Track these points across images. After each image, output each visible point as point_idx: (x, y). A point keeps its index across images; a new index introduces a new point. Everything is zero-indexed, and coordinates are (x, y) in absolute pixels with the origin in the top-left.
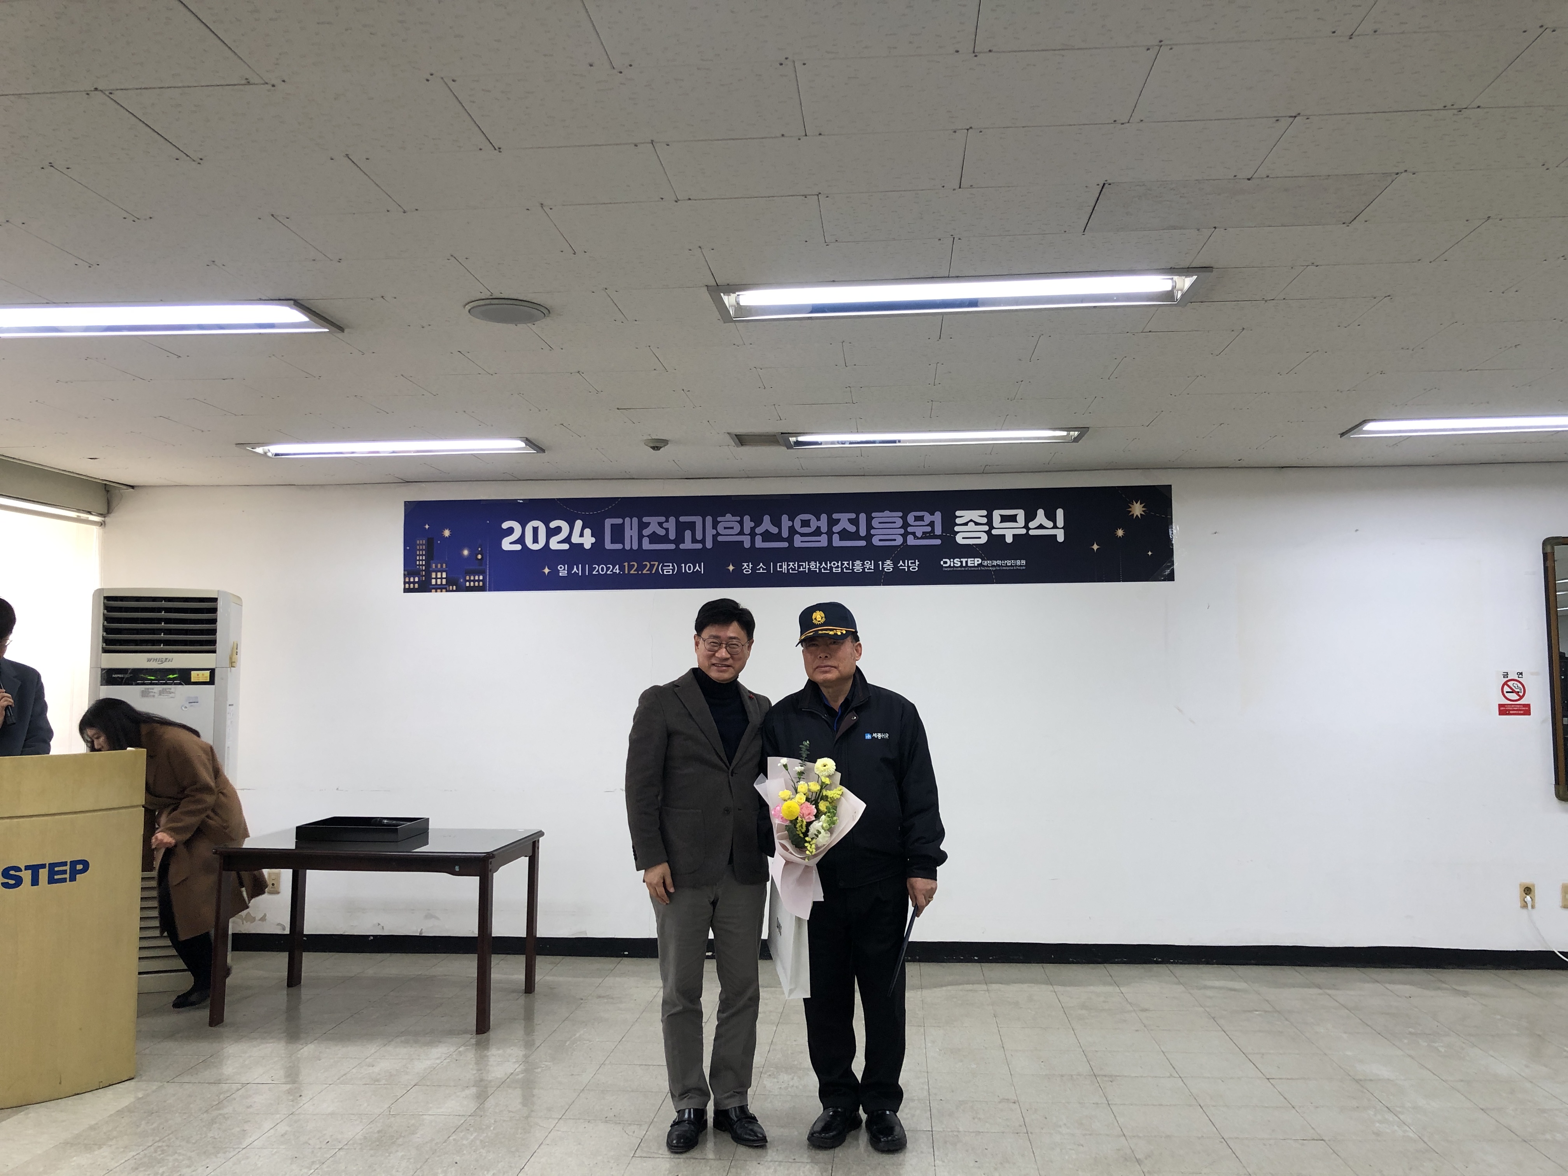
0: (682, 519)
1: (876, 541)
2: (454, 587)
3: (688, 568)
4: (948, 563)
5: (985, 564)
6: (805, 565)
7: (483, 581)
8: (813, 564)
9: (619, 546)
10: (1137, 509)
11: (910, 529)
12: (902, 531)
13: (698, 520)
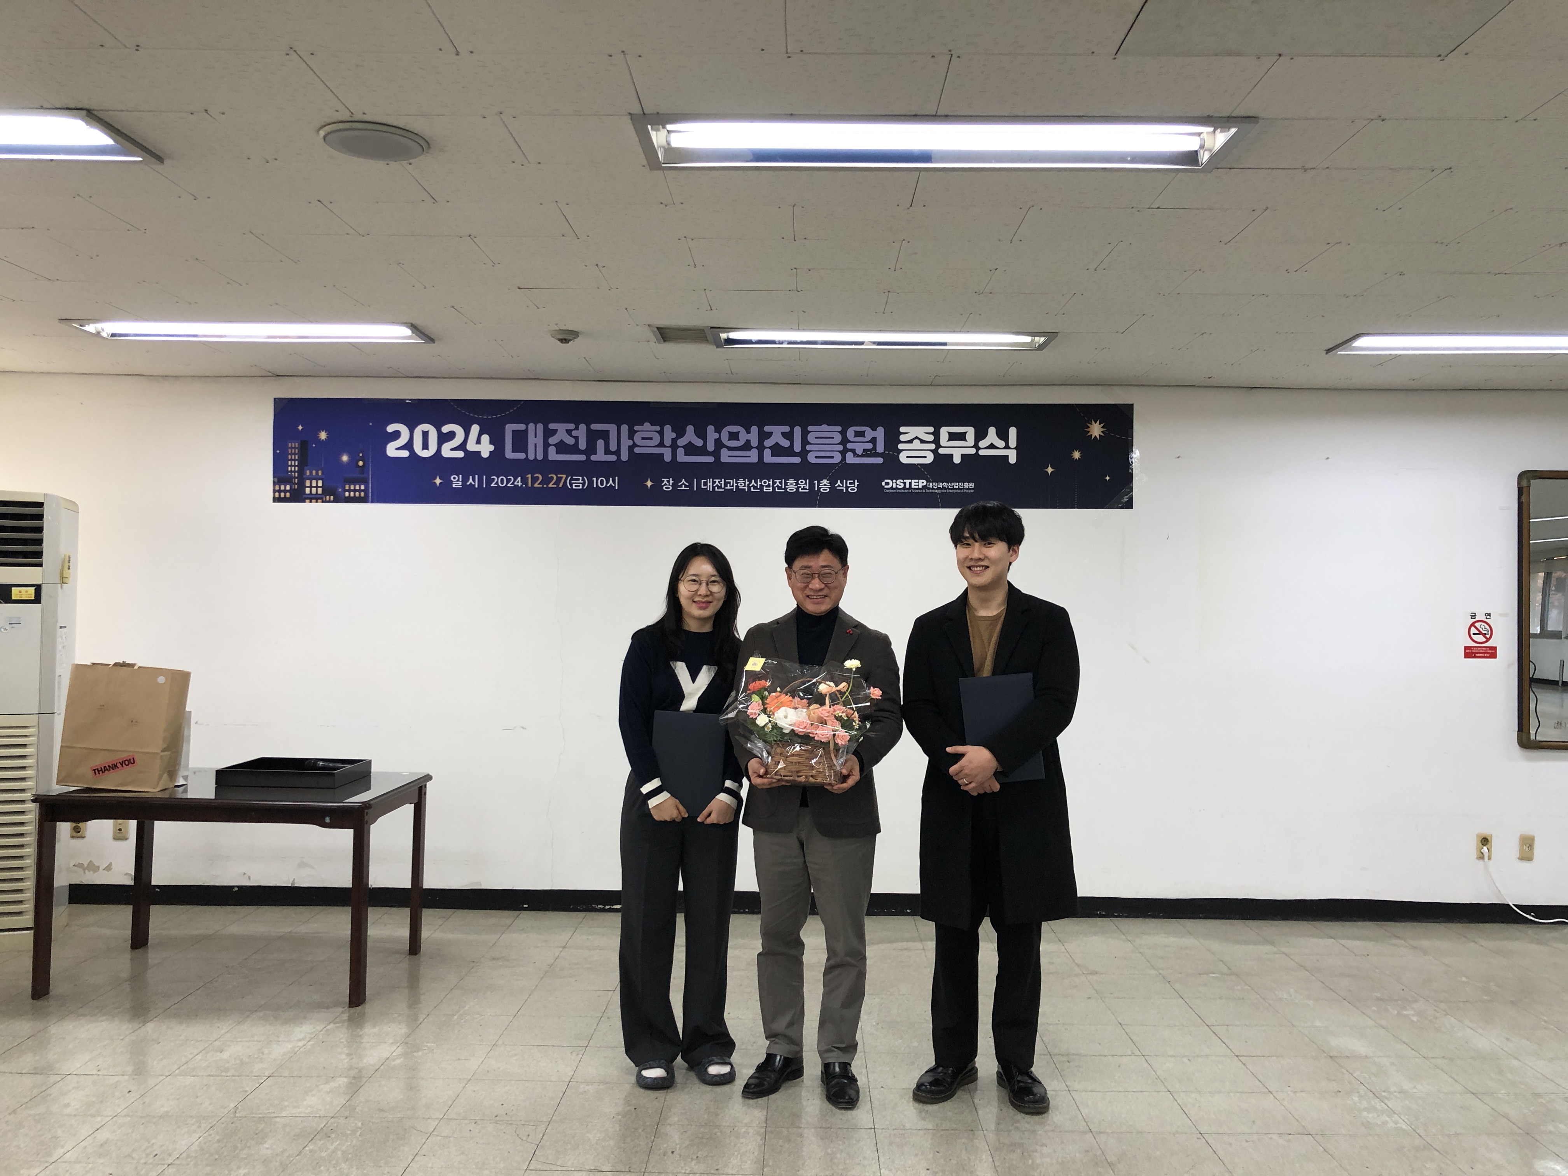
0: (594, 427)
1: (811, 458)
2: (332, 498)
3: (600, 482)
4: (890, 484)
5: (931, 485)
6: (733, 482)
7: (365, 491)
8: (741, 481)
9: (521, 456)
10: (1096, 430)
11: (849, 446)
12: (841, 448)
13: (612, 428)
